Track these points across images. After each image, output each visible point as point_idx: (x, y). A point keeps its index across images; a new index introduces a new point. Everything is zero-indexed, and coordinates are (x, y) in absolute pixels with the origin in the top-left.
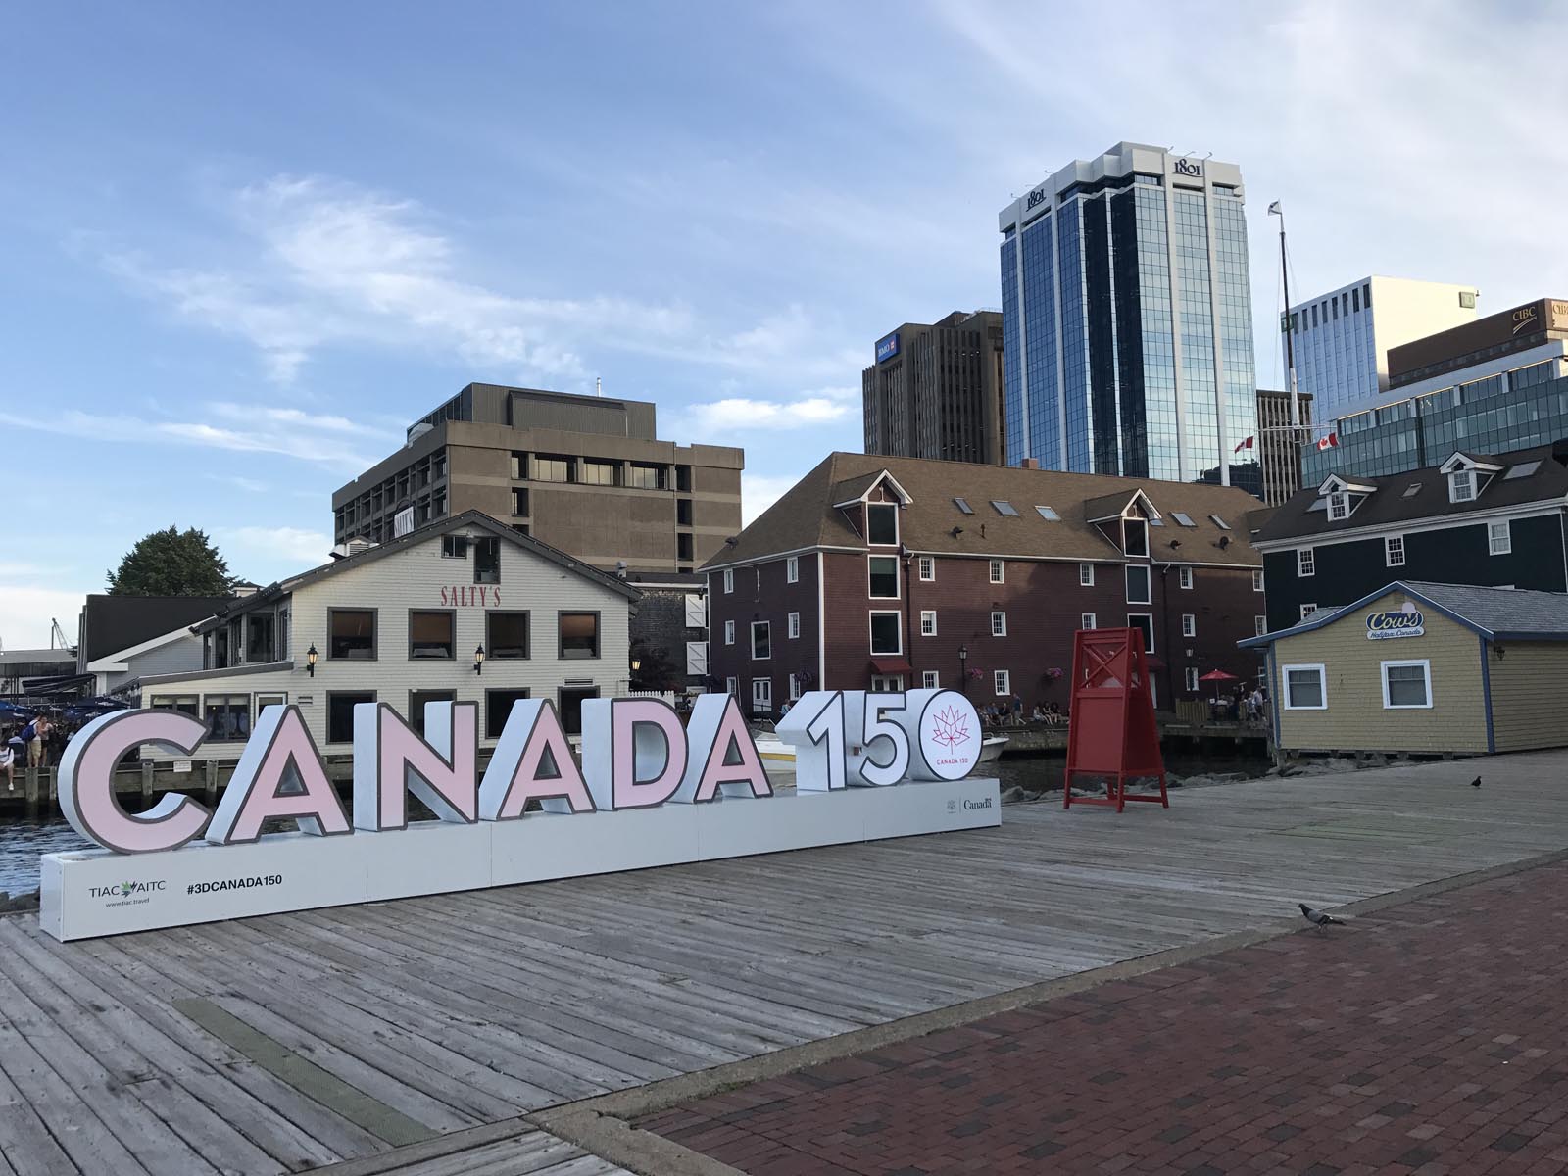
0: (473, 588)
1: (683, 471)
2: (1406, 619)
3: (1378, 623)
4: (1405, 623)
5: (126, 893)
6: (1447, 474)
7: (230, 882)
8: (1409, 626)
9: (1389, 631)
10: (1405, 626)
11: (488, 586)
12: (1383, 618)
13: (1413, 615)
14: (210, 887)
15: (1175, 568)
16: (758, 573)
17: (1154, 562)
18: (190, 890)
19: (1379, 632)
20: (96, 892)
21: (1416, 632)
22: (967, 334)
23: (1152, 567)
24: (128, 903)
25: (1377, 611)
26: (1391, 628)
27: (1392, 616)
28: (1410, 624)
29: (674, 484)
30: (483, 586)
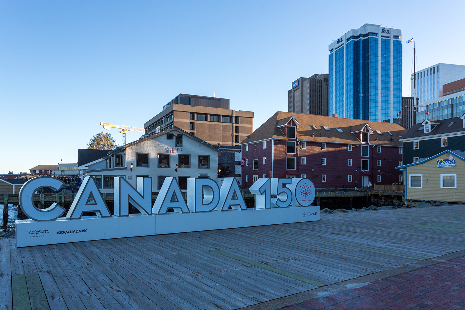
0: (175, 148)
1: (236, 118)
2: (450, 161)
3: (441, 162)
4: (449, 162)
5: (37, 233)
6: (463, 119)
7: (71, 231)
8: (451, 164)
9: (444, 165)
10: (449, 164)
11: (179, 148)
12: (442, 161)
13: (452, 160)
14: (64, 232)
15: (376, 146)
16: (255, 146)
17: (370, 145)
18: (58, 233)
19: (441, 165)
20: (27, 233)
21: (453, 165)
22: (318, 80)
23: (369, 146)
24: (38, 236)
25: (441, 158)
26: (445, 164)
27: (445, 160)
28: (451, 163)
29: (234, 122)
30: (178, 148)
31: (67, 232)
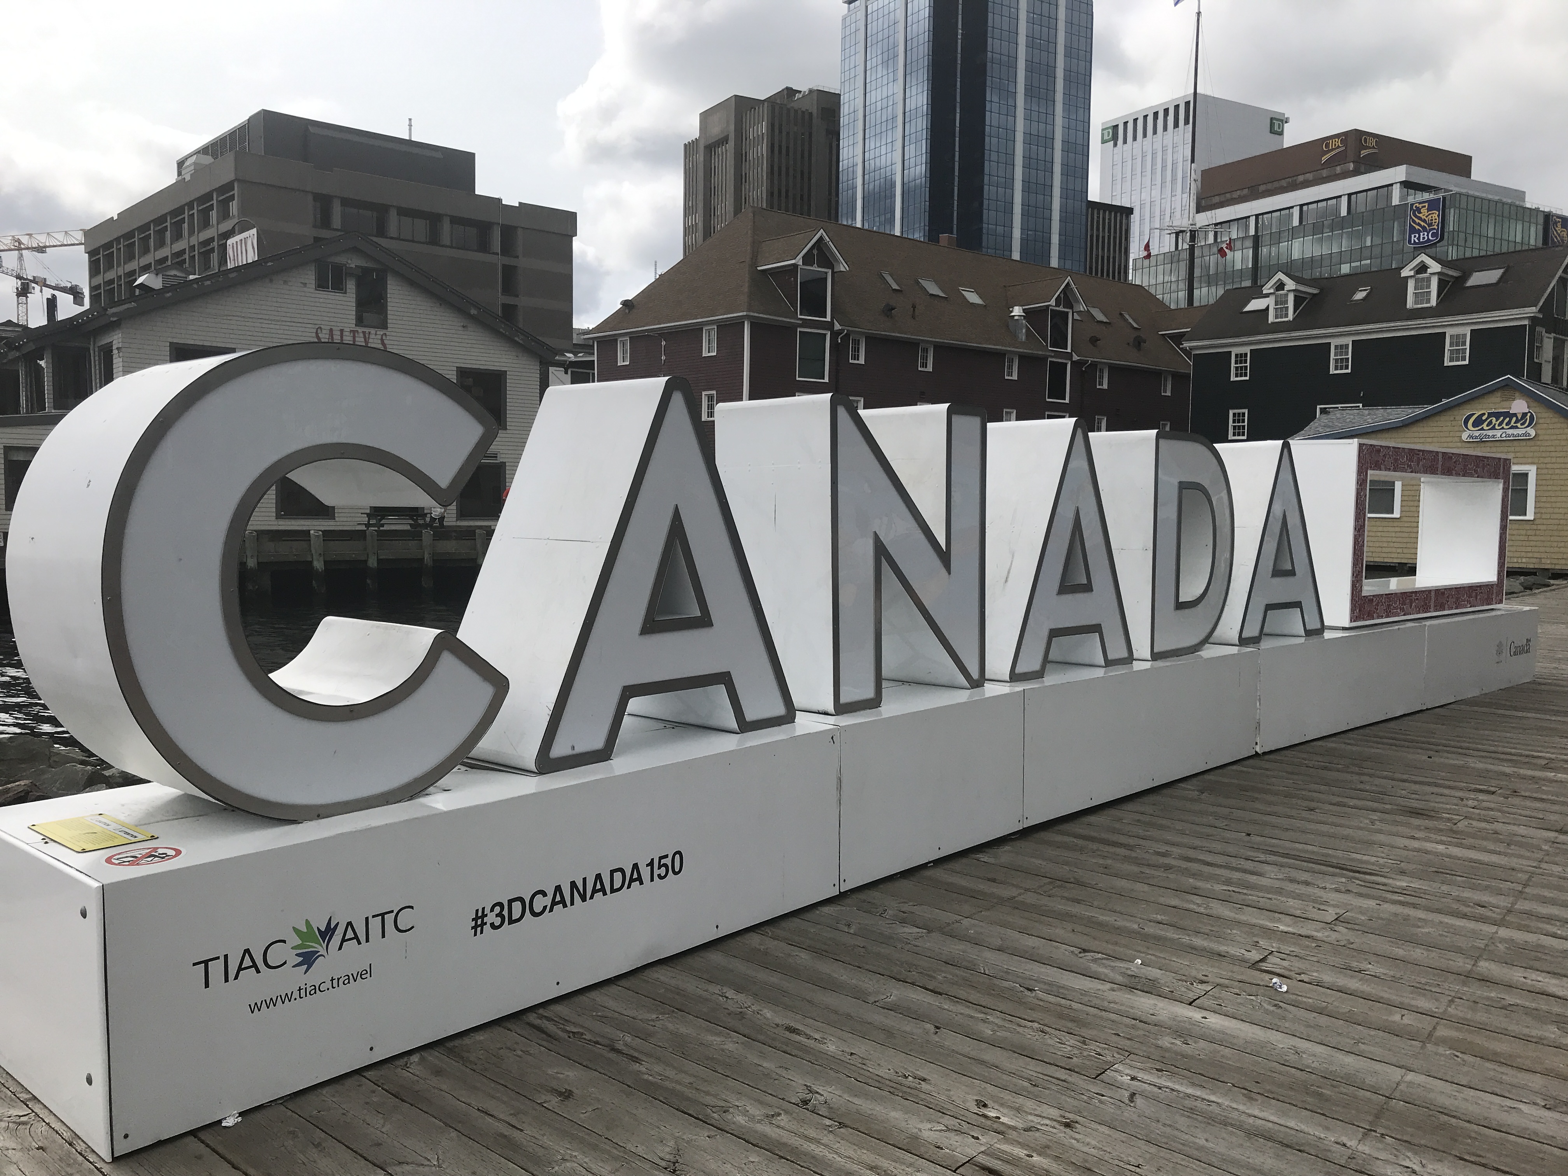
0: (354, 332)
1: (508, 232)
2: (1514, 419)
3: (1478, 422)
4: (1512, 423)
5: (308, 959)
6: (1407, 278)
7: (573, 885)
8: (1517, 427)
9: (1491, 433)
10: (1513, 427)
11: (373, 331)
12: (1484, 418)
13: (1524, 415)
14: (528, 906)
15: (1094, 365)
16: (663, 343)
17: (1075, 358)
18: (479, 922)
19: (1477, 434)
20: (217, 968)
21: (1525, 434)
22: (799, 112)
23: (1073, 363)
24: (316, 989)
25: (1478, 410)
26: (1493, 428)
27: (1497, 415)
28: (1519, 425)
29: (497, 245)
30: (367, 330)
31: (548, 901)
